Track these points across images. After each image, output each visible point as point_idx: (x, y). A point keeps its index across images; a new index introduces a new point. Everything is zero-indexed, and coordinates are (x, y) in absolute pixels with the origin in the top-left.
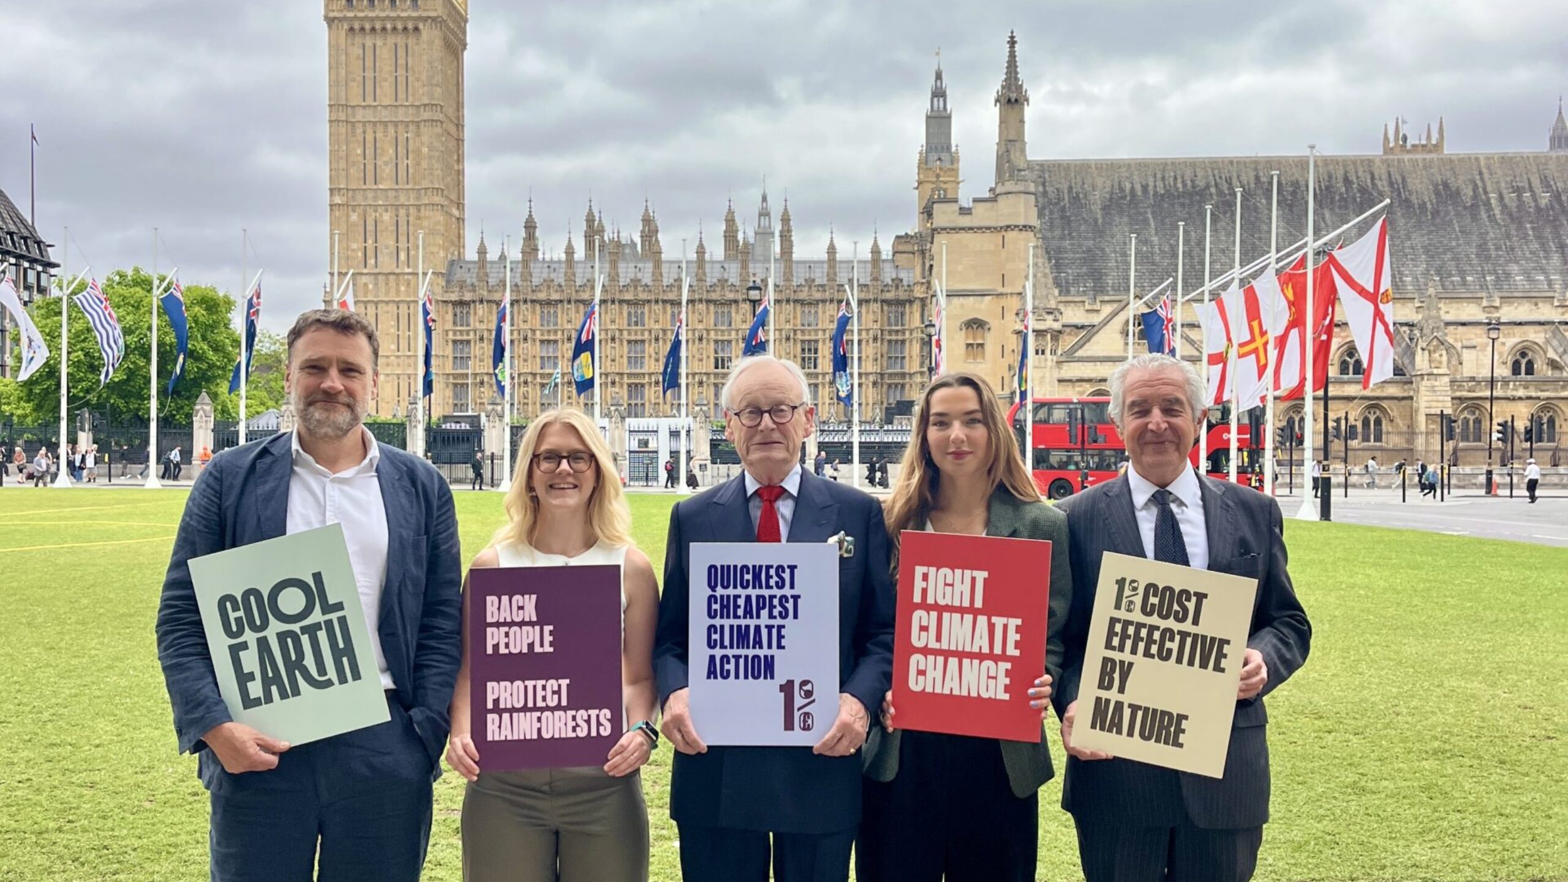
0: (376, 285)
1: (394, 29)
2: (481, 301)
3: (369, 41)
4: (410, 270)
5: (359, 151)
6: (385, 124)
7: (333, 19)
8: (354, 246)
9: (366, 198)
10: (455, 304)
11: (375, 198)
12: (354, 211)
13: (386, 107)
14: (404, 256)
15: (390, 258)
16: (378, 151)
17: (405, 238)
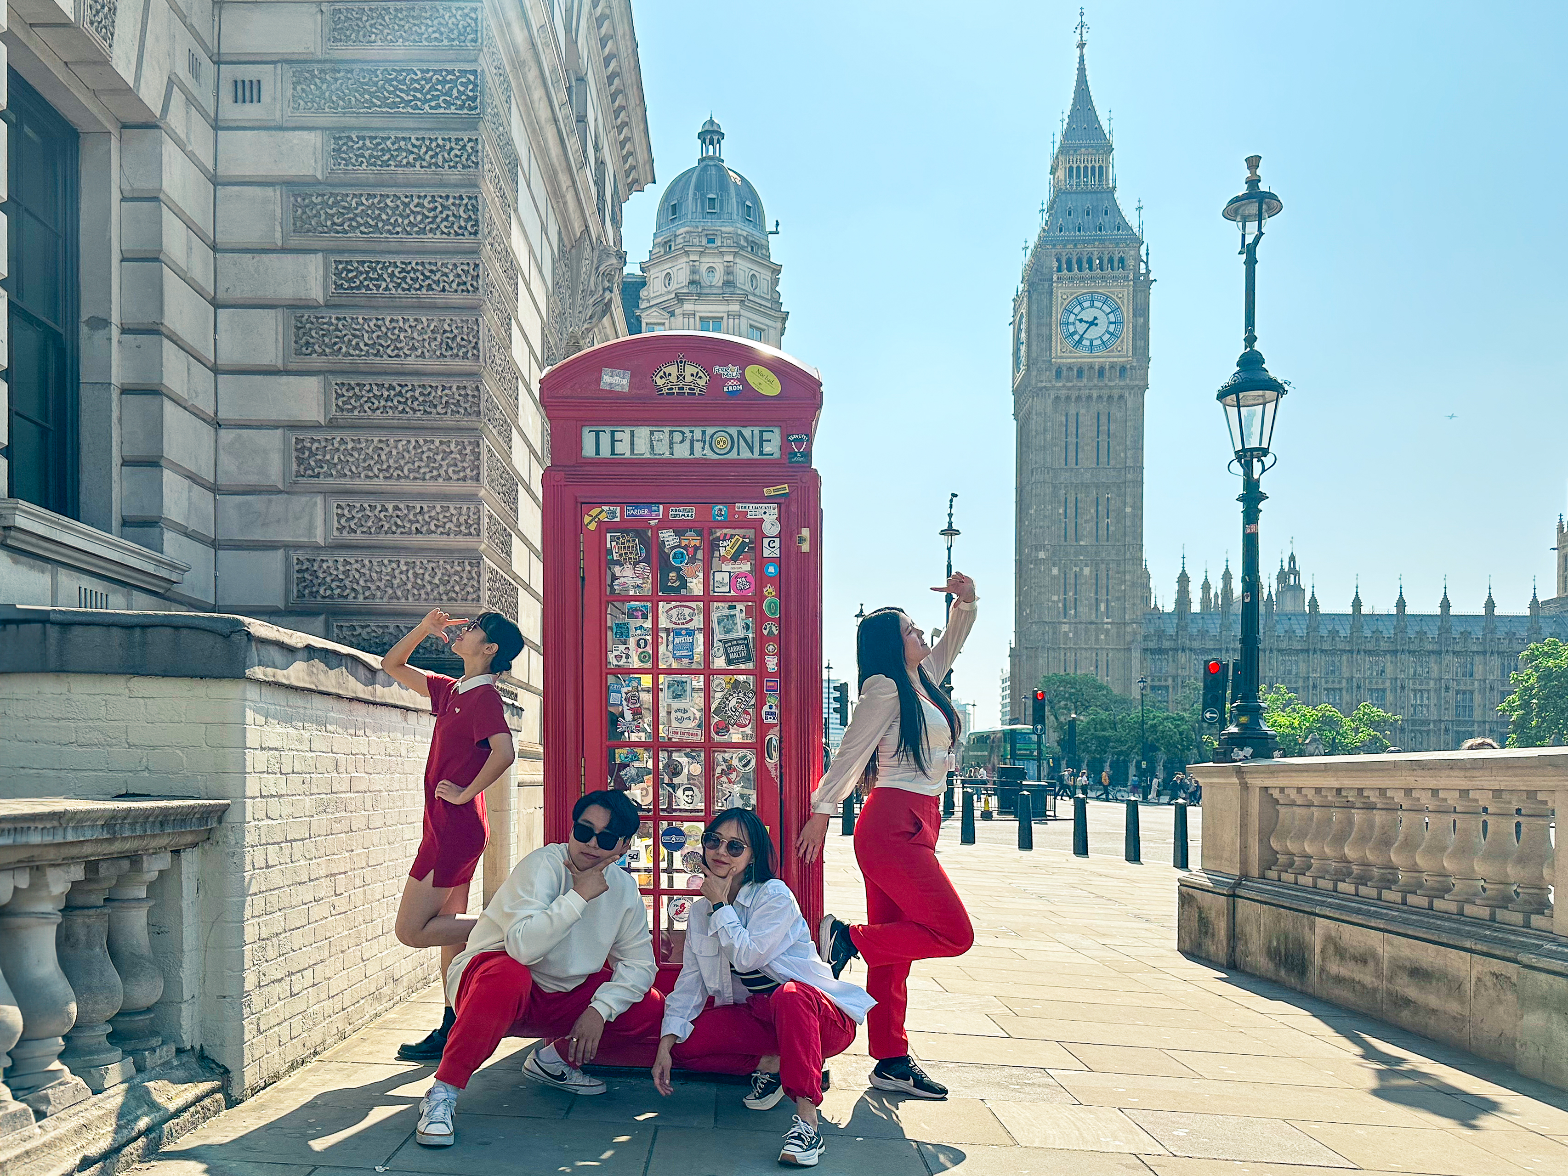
0: (1075, 633)
1: (1100, 397)
2: (1183, 650)
3: (1073, 409)
4: (1110, 620)
5: (1061, 511)
6: (1087, 486)
7: (1041, 389)
8: (1055, 598)
9: (1067, 554)
10: (1153, 652)
11: (1076, 554)
12: (1054, 565)
13: (1087, 469)
14: (1103, 607)
15: (1090, 609)
16: (1079, 511)
17: (1104, 591)
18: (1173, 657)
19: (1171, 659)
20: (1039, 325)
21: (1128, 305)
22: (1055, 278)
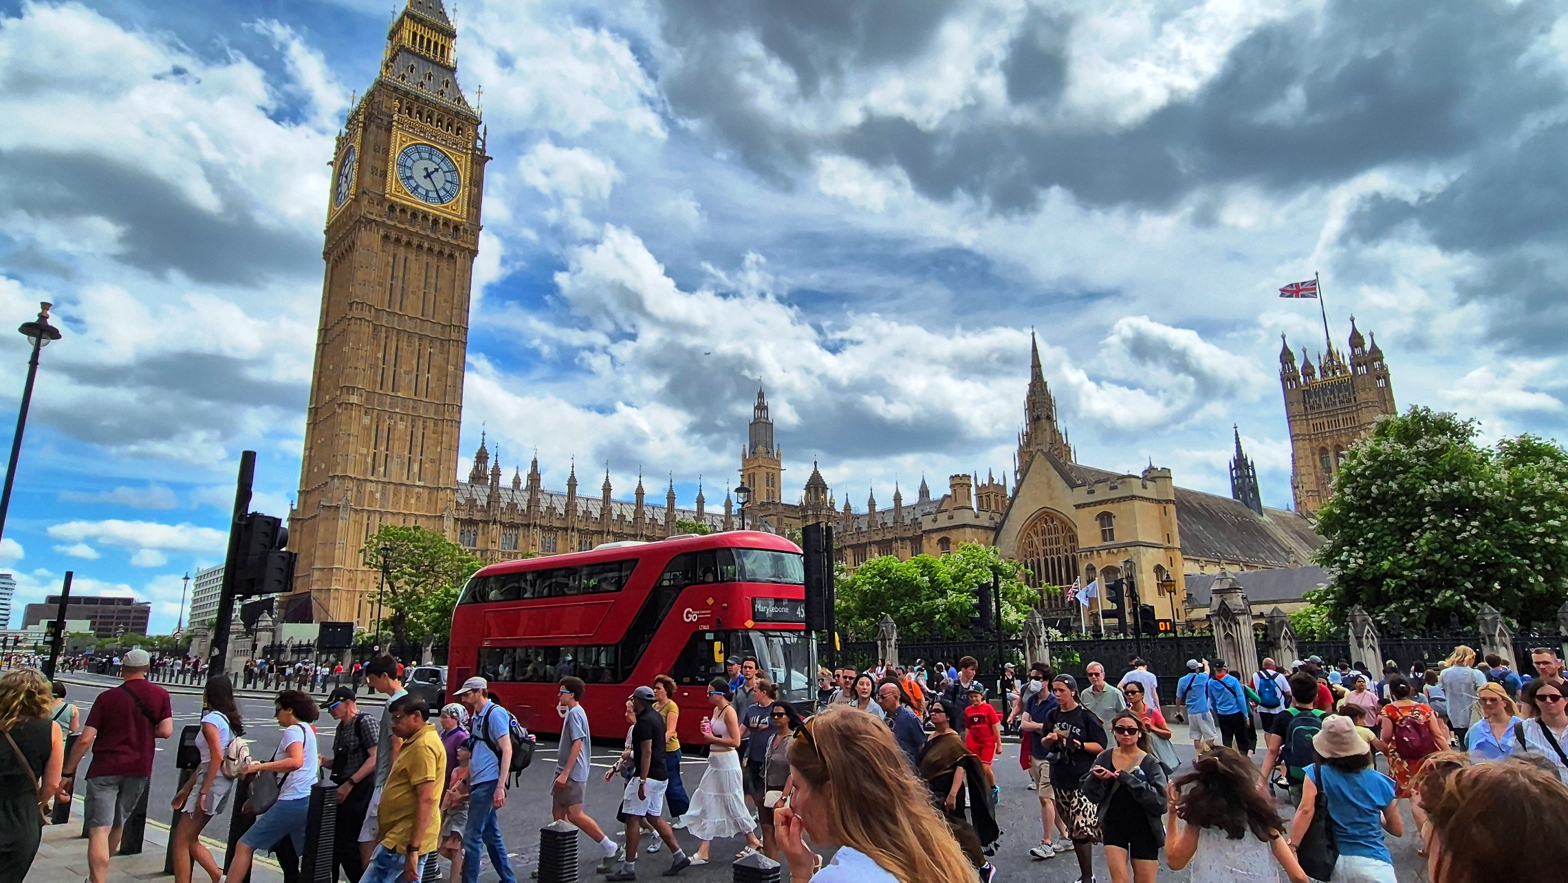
0: (383, 494)
1: (430, 250)
2: (495, 522)
3: (401, 252)
4: (421, 484)
5: (380, 355)
6: (410, 335)
7: (371, 221)
8: (364, 451)
9: (381, 403)
10: (464, 522)
11: (391, 405)
12: (366, 413)
13: (411, 318)
14: (416, 467)
15: (402, 468)
16: (398, 359)
17: (419, 450)
18: (483, 529)
19: (480, 531)
20: (374, 158)
21: (465, 171)
22: (396, 118)
